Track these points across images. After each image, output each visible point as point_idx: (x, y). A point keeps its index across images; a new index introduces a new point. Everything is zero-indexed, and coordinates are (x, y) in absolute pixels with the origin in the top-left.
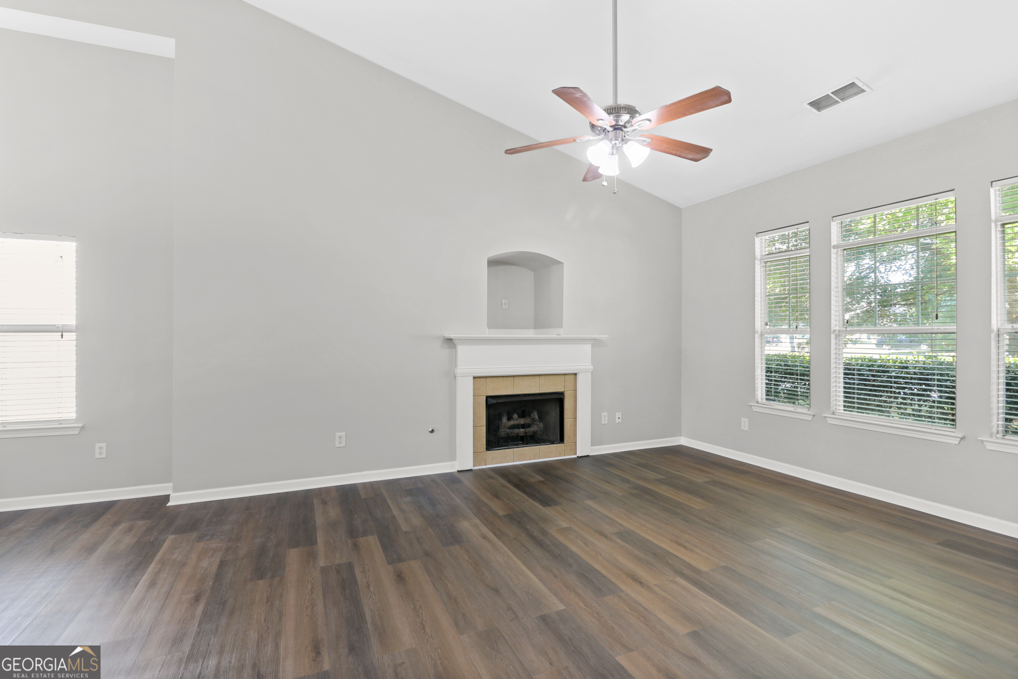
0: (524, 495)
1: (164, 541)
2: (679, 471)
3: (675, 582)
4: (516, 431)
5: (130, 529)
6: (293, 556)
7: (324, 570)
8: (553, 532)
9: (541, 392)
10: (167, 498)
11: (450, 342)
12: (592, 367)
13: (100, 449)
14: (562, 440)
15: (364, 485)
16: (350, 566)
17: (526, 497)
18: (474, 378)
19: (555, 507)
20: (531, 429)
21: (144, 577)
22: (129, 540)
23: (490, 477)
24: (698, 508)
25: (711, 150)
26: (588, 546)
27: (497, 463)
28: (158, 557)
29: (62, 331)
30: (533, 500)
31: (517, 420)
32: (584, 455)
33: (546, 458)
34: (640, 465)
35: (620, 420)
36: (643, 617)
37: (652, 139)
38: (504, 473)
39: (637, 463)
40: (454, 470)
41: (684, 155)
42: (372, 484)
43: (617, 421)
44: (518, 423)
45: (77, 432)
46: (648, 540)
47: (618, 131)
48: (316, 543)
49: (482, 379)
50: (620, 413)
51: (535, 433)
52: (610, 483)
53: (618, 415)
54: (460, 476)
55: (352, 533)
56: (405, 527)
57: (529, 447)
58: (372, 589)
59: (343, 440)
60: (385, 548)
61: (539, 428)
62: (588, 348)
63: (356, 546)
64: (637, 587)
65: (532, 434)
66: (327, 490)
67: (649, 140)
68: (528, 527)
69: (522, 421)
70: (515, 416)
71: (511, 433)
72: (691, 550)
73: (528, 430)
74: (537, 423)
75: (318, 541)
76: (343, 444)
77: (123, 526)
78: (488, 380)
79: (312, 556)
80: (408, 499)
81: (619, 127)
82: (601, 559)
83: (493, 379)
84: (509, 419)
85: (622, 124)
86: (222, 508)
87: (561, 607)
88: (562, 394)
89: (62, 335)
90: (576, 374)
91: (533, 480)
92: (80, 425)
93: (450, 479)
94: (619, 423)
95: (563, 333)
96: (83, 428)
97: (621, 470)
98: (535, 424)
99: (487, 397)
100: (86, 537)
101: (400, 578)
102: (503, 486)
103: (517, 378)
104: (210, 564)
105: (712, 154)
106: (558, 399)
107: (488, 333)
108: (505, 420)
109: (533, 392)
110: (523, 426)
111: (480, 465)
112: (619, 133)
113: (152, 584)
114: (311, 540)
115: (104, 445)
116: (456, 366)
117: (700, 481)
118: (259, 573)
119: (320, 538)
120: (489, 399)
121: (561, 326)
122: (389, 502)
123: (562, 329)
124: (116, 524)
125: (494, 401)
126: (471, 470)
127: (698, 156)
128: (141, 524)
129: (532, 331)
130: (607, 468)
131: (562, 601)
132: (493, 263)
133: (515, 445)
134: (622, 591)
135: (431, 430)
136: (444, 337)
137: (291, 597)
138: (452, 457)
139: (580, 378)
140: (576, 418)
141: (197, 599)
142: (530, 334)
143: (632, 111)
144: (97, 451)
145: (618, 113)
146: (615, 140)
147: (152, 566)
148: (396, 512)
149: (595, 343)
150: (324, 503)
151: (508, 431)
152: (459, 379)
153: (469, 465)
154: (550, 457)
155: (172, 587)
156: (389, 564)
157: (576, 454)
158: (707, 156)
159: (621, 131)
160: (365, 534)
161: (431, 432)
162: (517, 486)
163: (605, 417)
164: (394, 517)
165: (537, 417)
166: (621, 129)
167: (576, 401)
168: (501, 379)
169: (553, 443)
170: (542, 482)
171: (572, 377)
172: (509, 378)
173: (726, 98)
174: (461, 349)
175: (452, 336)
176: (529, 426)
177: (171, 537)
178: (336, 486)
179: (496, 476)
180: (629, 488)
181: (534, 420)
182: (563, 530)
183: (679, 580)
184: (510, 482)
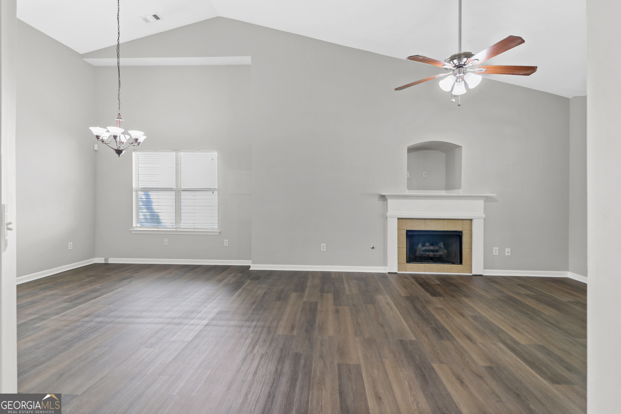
0: (422, 289)
1: (246, 282)
2: (551, 293)
3: (495, 345)
4: (428, 253)
5: (235, 276)
6: (294, 296)
7: (305, 303)
8: (430, 309)
9: (444, 230)
10: (249, 267)
11: (383, 198)
12: (484, 216)
13: (226, 242)
14: (461, 263)
15: (335, 273)
16: (316, 304)
17: (423, 290)
18: (398, 219)
19: (439, 297)
20: (438, 253)
21: (237, 293)
22: (234, 280)
23: (406, 278)
24: (547, 314)
25: (537, 67)
26: (448, 318)
27: (413, 271)
28: (243, 287)
29: (212, 190)
30: (427, 292)
31: (428, 247)
32: (477, 274)
33: (448, 272)
34: (520, 285)
35: (509, 254)
36: (461, 353)
37: (487, 68)
38: (416, 278)
39: (518, 284)
40: (386, 272)
41: (516, 73)
42: (339, 273)
43: (507, 254)
44: (429, 249)
45: (218, 234)
46: (493, 323)
47: (461, 68)
48: (305, 292)
49: (403, 220)
50: (509, 249)
51: (441, 256)
52: (487, 291)
53: (508, 250)
54: (389, 275)
55: (322, 291)
56: (348, 292)
57: (436, 264)
58: (323, 313)
59: (325, 248)
60: (335, 299)
61: (444, 253)
62: (481, 203)
63: (322, 296)
64: (468, 341)
65: (438, 256)
66: (317, 272)
67: (484, 70)
68: (416, 304)
69: (432, 248)
70: (427, 244)
71: (424, 254)
72: (522, 333)
73: (435, 253)
74: (442, 250)
75: (306, 291)
76: (325, 250)
77: (233, 275)
78: (408, 220)
79: (301, 297)
80: (355, 281)
81: (461, 66)
82: (453, 325)
83: (411, 220)
84: (424, 245)
85: (463, 64)
86: (270, 274)
87: (414, 339)
88: (461, 232)
89: (213, 192)
90: (471, 220)
91: (433, 283)
92: (219, 231)
93: (383, 276)
94: (508, 256)
95: (460, 192)
96: (220, 232)
97: (501, 285)
98: (441, 250)
99: (407, 231)
100: (219, 277)
101: (337, 311)
102: (412, 283)
103: (428, 220)
104: (260, 292)
105: (538, 69)
106: (458, 236)
107: (408, 192)
108: (420, 246)
109: (438, 229)
110: (432, 251)
111: (402, 271)
112: (461, 69)
113: (239, 295)
114: (303, 290)
115: (227, 240)
116: (387, 211)
117: (564, 300)
118: (279, 298)
119: (307, 291)
120: (408, 232)
121: (460, 188)
122: (344, 281)
123: (461, 190)
124: (230, 274)
125: (411, 234)
126: (396, 273)
127: (528, 72)
128: (239, 275)
129: (444, 191)
130: (492, 284)
131: (416, 337)
132: (411, 150)
133: (427, 262)
134: (456, 340)
135: (372, 247)
136: (380, 195)
137: (288, 309)
138: (385, 263)
139: (474, 222)
140: (472, 249)
141: (254, 303)
142: (443, 193)
143: (468, 55)
144: (225, 243)
145: (460, 58)
146: (459, 74)
147: (240, 290)
148: (346, 286)
149: (487, 199)
150: (314, 277)
151: (423, 253)
152: (388, 219)
153: (395, 270)
154: (451, 272)
155: (246, 298)
156: (334, 305)
157: (472, 273)
158: (536, 71)
159: (462, 68)
160: (328, 292)
161: (372, 248)
162: (421, 284)
163: (496, 251)
164: (344, 288)
165: (442, 246)
166: (462, 67)
167: (471, 238)
168: (416, 220)
169: (454, 263)
170: (439, 285)
171: (469, 221)
172: (422, 220)
173: (520, 41)
174: (390, 202)
175: (383, 194)
176: (437, 251)
177: (249, 281)
178: (322, 272)
179: (411, 278)
180: (499, 296)
181: (440, 247)
182: (437, 309)
183: (501, 345)
184: (418, 282)
